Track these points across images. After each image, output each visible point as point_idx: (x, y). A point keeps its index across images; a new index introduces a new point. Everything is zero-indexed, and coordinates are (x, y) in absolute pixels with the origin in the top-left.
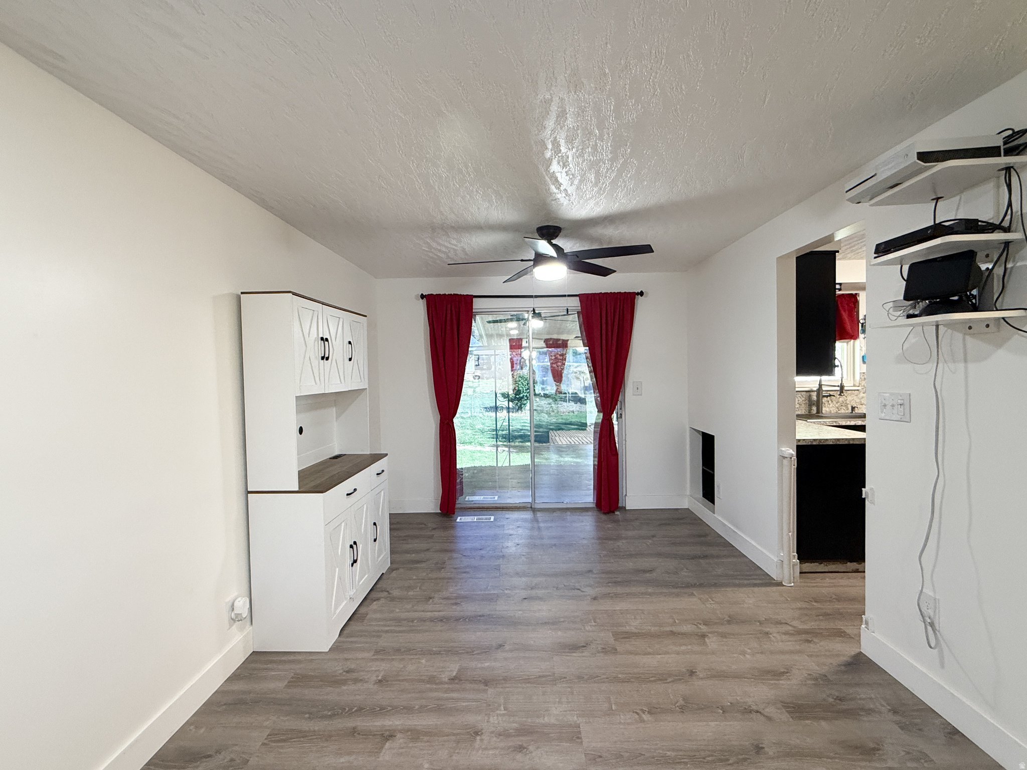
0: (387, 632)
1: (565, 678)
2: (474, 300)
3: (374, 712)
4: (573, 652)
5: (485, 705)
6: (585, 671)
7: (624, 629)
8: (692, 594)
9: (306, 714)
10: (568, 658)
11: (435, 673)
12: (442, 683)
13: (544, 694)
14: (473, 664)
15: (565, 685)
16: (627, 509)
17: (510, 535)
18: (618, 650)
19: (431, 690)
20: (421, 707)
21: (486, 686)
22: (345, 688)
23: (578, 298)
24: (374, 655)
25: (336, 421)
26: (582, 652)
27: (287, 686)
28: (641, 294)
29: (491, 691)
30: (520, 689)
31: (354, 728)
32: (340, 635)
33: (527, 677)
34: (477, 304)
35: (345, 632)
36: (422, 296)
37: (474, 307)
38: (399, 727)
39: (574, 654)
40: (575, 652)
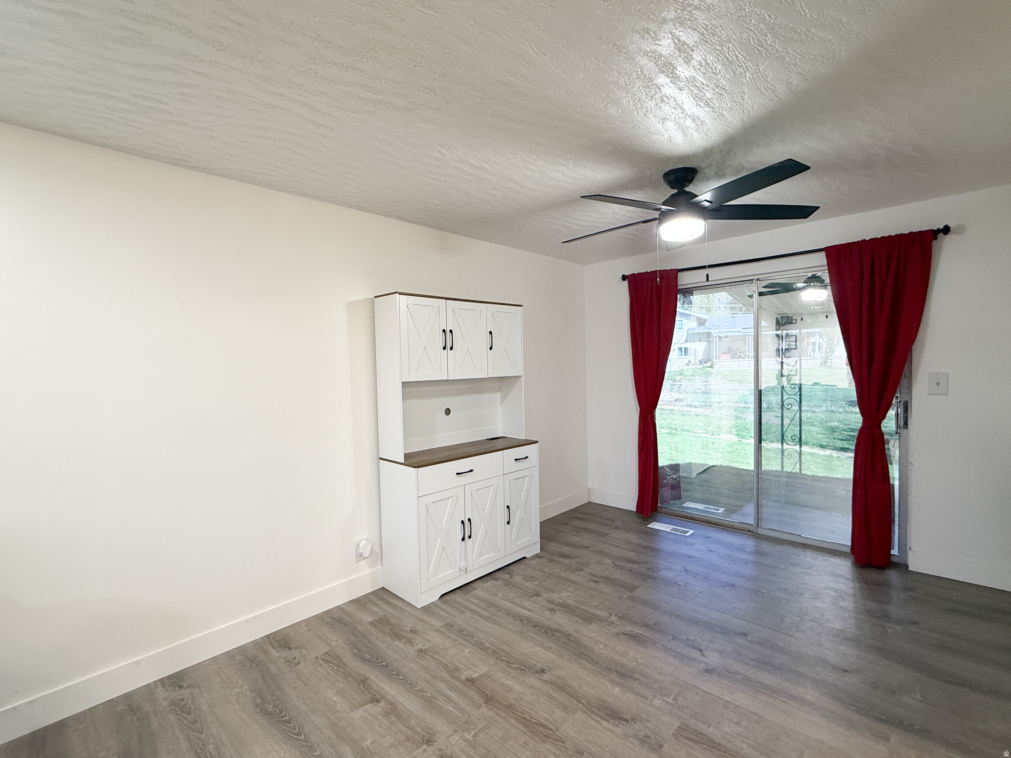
0: (471, 610)
1: (563, 742)
2: (680, 274)
3: (391, 673)
4: (604, 719)
5: (464, 720)
6: (593, 749)
7: (703, 728)
8: (887, 739)
9: (356, 649)
10: (593, 723)
11: (462, 667)
12: (458, 679)
13: (525, 744)
14: (500, 676)
15: (553, 750)
16: (909, 569)
17: (689, 557)
18: (664, 749)
19: (443, 680)
20: (421, 690)
21: (486, 703)
22: (397, 643)
23: (824, 253)
24: (442, 627)
25: (501, 404)
26: (617, 726)
27: (371, 624)
28: (946, 230)
29: (485, 711)
30: (509, 726)
31: (367, 679)
32: (439, 598)
33: (528, 718)
34: (685, 280)
35: (446, 597)
36: (624, 278)
37: (679, 284)
38: (389, 698)
39: (605, 723)
40: (607, 721)
